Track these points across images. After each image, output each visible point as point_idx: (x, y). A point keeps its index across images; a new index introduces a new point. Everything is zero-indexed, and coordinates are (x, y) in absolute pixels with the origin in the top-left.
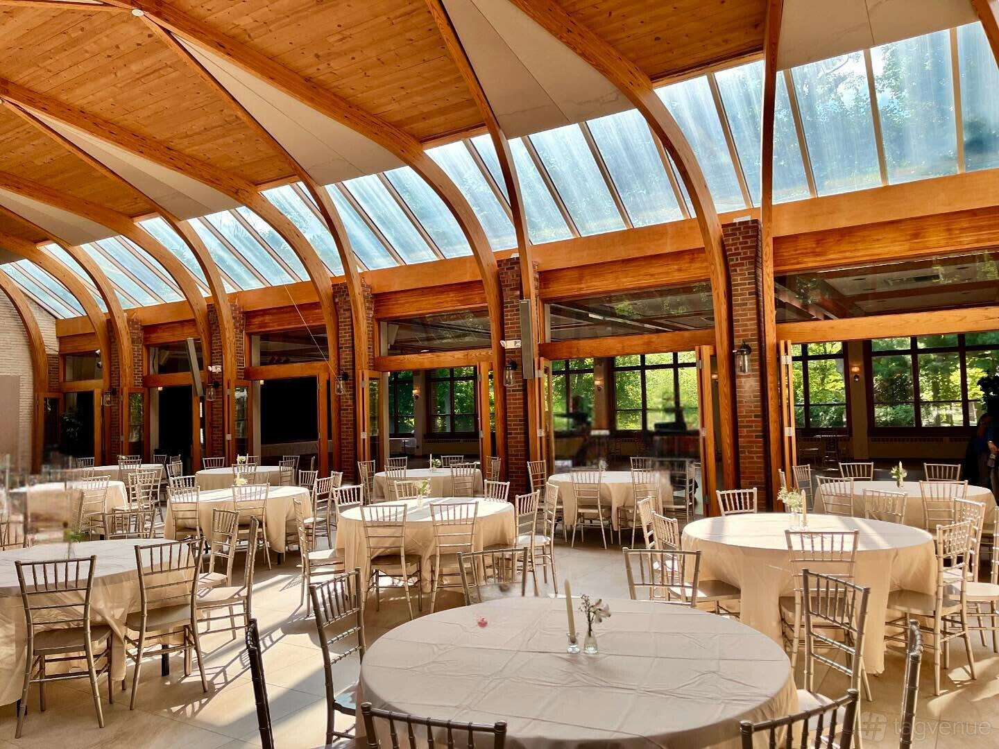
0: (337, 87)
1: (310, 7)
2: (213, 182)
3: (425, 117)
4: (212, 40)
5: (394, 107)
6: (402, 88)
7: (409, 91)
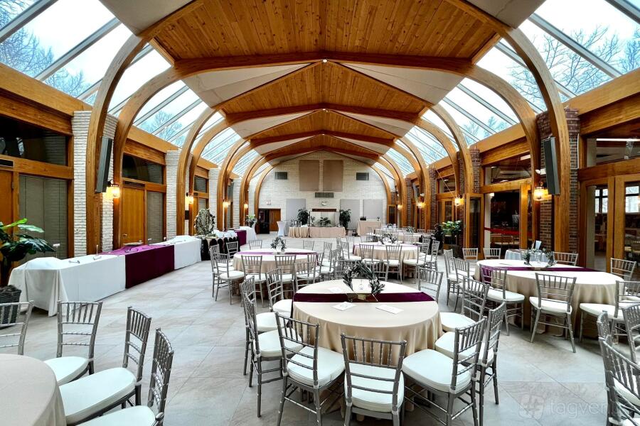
1: (369, 19)
3: (462, 43)
5: (442, 47)
6: (438, 33)
7: (442, 33)
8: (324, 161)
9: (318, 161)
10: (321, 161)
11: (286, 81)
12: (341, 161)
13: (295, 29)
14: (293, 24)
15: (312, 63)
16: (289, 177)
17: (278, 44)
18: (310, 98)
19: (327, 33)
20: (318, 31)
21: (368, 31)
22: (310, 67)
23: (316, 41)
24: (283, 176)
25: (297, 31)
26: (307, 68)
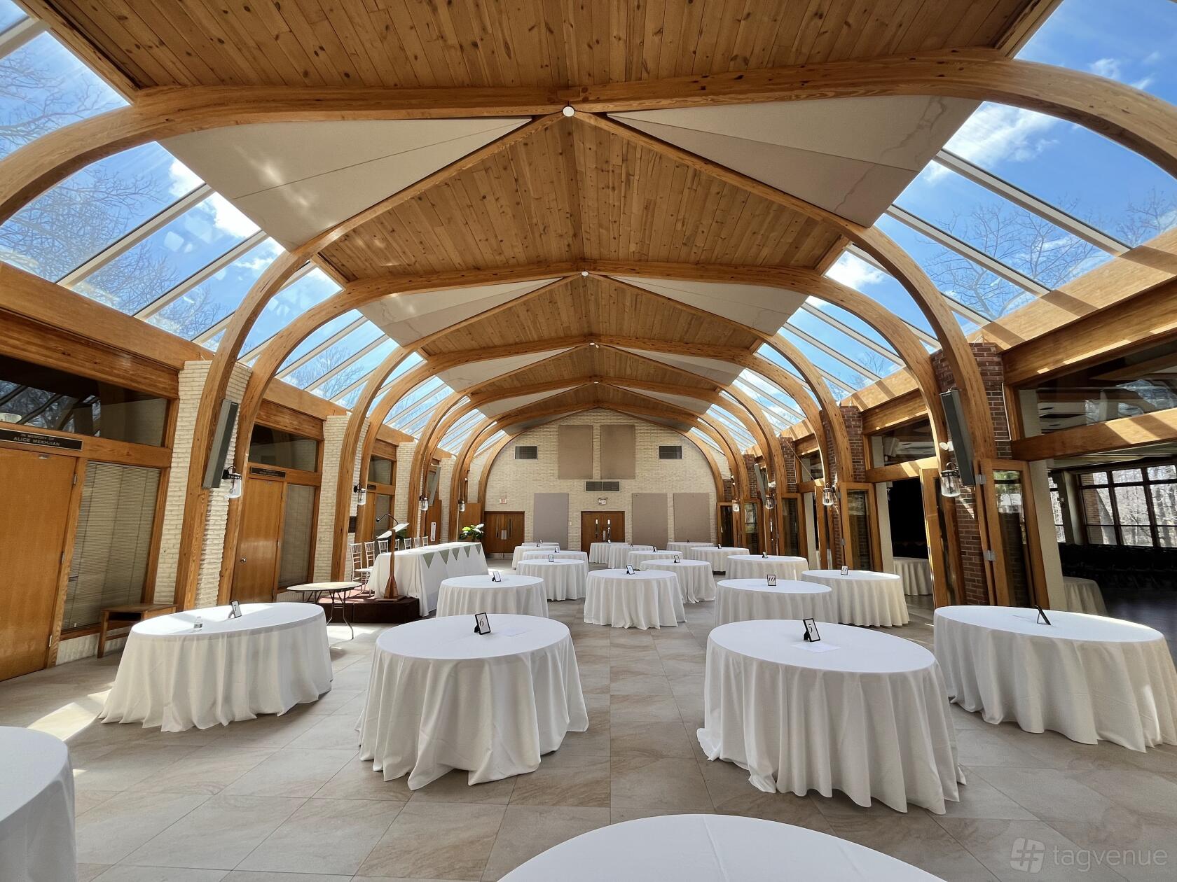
0: (717, 258)
1: (647, 216)
2: (716, 356)
3: (796, 245)
4: (626, 269)
5: (765, 252)
6: (755, 233)
7: (762, 232)
8: (601, 426)
9: (591, 427)
10: (597, 427)
11: (524, 303)
12: (632, 427)
13: (533, 233)
14: (531, 225)
15: (564, 278)
16: (539, 454)
17: (508, 253)
18: (569, 327)
19: (585, 236)
20: (571, 233)
21: (647, 232)
22: (562, 283)
23: (569, 245)
24: (529, 453)
25: (537, 235)
26: (557, 284)
